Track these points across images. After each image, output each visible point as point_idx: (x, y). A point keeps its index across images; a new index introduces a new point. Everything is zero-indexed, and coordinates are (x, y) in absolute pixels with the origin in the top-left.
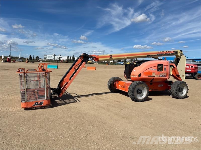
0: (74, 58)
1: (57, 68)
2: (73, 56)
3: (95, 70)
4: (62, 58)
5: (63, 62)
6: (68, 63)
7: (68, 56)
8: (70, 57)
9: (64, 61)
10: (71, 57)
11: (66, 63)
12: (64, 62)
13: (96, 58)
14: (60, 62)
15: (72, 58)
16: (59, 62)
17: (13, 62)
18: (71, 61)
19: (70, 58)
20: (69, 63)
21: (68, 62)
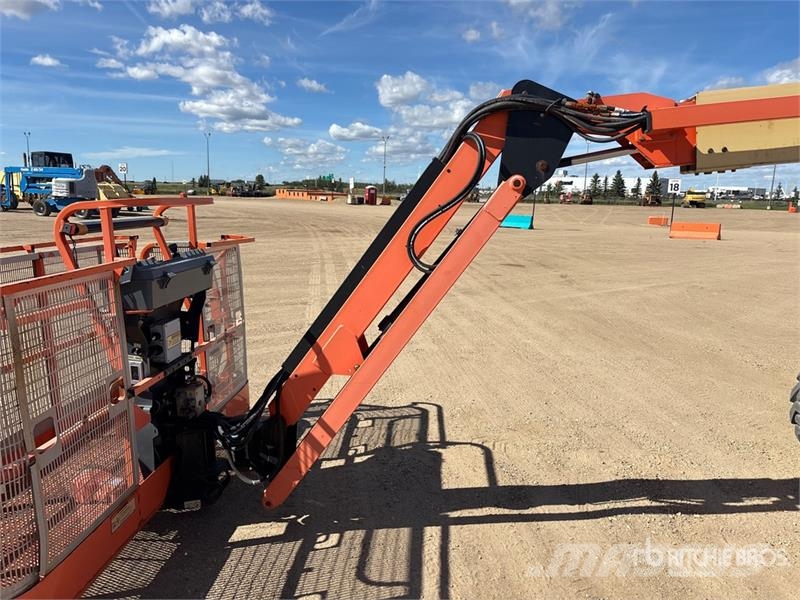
0: (623, 182)
1: (531, 227)
2: (619, 172)
3: (719, 238)
4: (571, 183)
5: (569, 203)
6: (590, 203)
7: (596, 177)
8: (602, 179)
9: (575, 198)
10: (606, 179)
11: (585, 203)
12: (574, 202)
13: (657, 124)
14: (557, 202)
15: (611, 182)
16: (555, 199)
17: (382, 204)
18: (605, 197)
19: (602, 182)
20: (598, 203)
21: (594, 200)
